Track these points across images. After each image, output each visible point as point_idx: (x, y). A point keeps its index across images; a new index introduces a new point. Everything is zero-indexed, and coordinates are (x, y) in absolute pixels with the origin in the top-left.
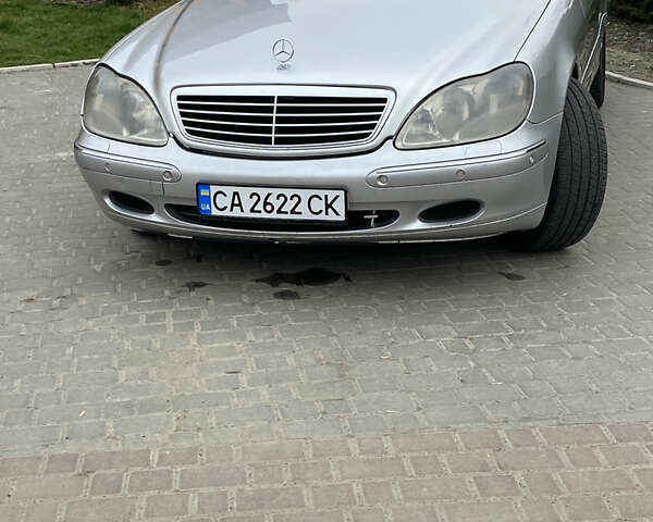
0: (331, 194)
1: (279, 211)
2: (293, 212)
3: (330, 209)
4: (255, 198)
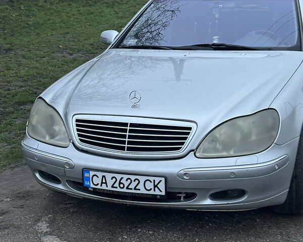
0: (157, 180)
1: (127, 188)
2: (135, 189)
3: (156, 188)
4: (114, 180)
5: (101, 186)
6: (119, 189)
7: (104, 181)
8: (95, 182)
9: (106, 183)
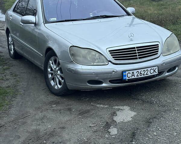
0: (155, 68)
1: (143, 75)
2: (147, 74)
3: (154, 72)
4: (138, 72)
5: (132, 77)
6: (140, 77)
7: (133, 75)
8: (129, 76)
9: (134, 75)
